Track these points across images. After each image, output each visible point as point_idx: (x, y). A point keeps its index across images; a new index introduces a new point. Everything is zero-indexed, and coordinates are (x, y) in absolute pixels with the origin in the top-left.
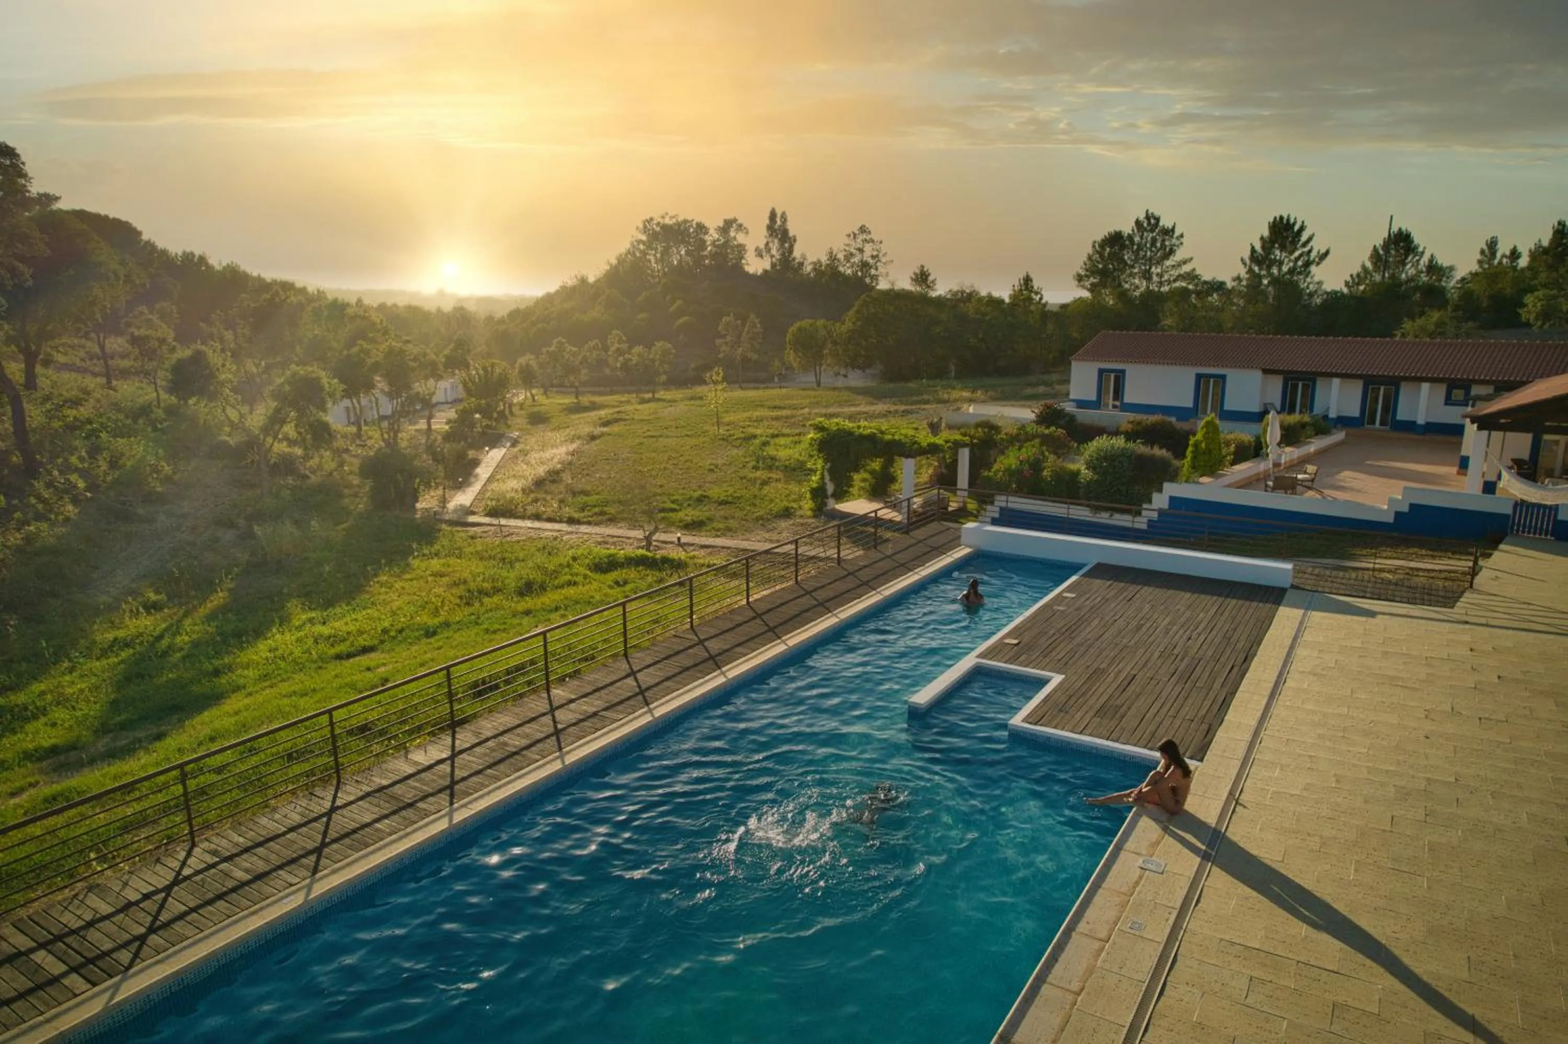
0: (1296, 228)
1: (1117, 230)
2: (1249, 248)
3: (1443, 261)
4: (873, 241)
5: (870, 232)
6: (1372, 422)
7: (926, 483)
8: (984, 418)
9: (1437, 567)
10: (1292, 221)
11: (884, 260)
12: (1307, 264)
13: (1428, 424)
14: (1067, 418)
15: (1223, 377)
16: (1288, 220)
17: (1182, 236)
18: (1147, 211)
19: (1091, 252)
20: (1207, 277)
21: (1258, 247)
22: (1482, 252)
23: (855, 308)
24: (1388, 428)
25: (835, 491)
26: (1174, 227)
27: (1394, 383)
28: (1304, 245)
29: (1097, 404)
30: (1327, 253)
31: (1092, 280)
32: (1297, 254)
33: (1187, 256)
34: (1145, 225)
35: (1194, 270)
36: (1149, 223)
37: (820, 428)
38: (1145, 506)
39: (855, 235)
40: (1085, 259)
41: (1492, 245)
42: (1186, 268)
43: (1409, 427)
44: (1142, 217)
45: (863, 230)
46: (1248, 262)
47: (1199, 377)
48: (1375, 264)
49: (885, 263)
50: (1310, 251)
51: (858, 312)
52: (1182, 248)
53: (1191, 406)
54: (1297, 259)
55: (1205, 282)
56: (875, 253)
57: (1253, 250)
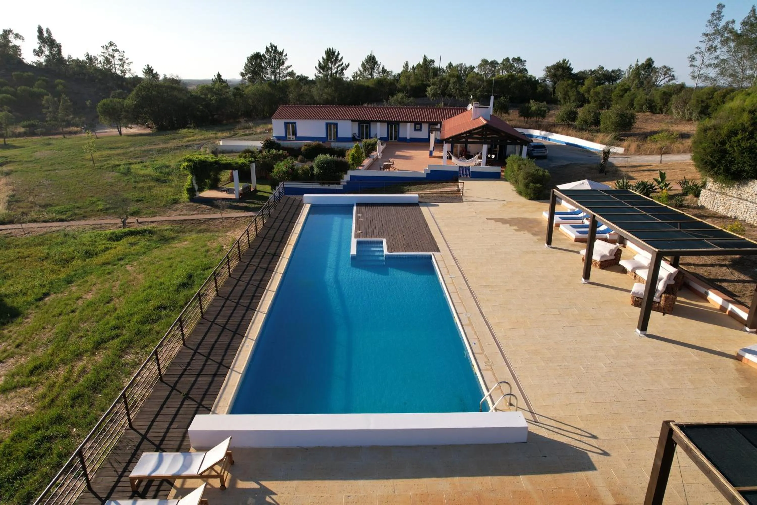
0: (336, 54)
1: (258, 52)
2: (318, 62)
3: (388, 69)
4: (118, 51)
5: (116, 46)
6: (391, 138)
7: (228, 180)
8: (246, 148)
9: (448, 190)
10: (334, 50)
11: (127, 62)
12: (343, 69)
13: (411, 139)
14: (277, 145)
15: (337, 124)
16: (332, 50)
17: (286, 55)
18: (271, 43)
19: (247, 62)
20: (298, 74)
21: (322, 62)
22: (404, 67)
23: (134, 93)
24: (397, 141)
25: (199, 189)
26: (283, 51)
27: (397, 123)
28: (340, 61)
29: (285, 138)
30: (349, 65)
31: (249, 75)
32: (337, 65)
33: (289, 65)
34: (270, 50)
35: (293, 71)
36: (272, 49)
37: (190, 160)
38: (341, 180)
39: (107, 47)
40: (244, 66)
41: (407, 64)
42: (290, 70)
43: (404, 140)
44: (269, 46)
45: (111, 44)
46: (318, 68)
47: (327, 124)
48: (364, 69)
49: (128, 64)
50: (342, 64)
51: (137, 94)
52: (287, 61)
53: (325, 136)
54: (338, 67)
55: (298, 76)
56: (121, 58)
57: (320, 63)
